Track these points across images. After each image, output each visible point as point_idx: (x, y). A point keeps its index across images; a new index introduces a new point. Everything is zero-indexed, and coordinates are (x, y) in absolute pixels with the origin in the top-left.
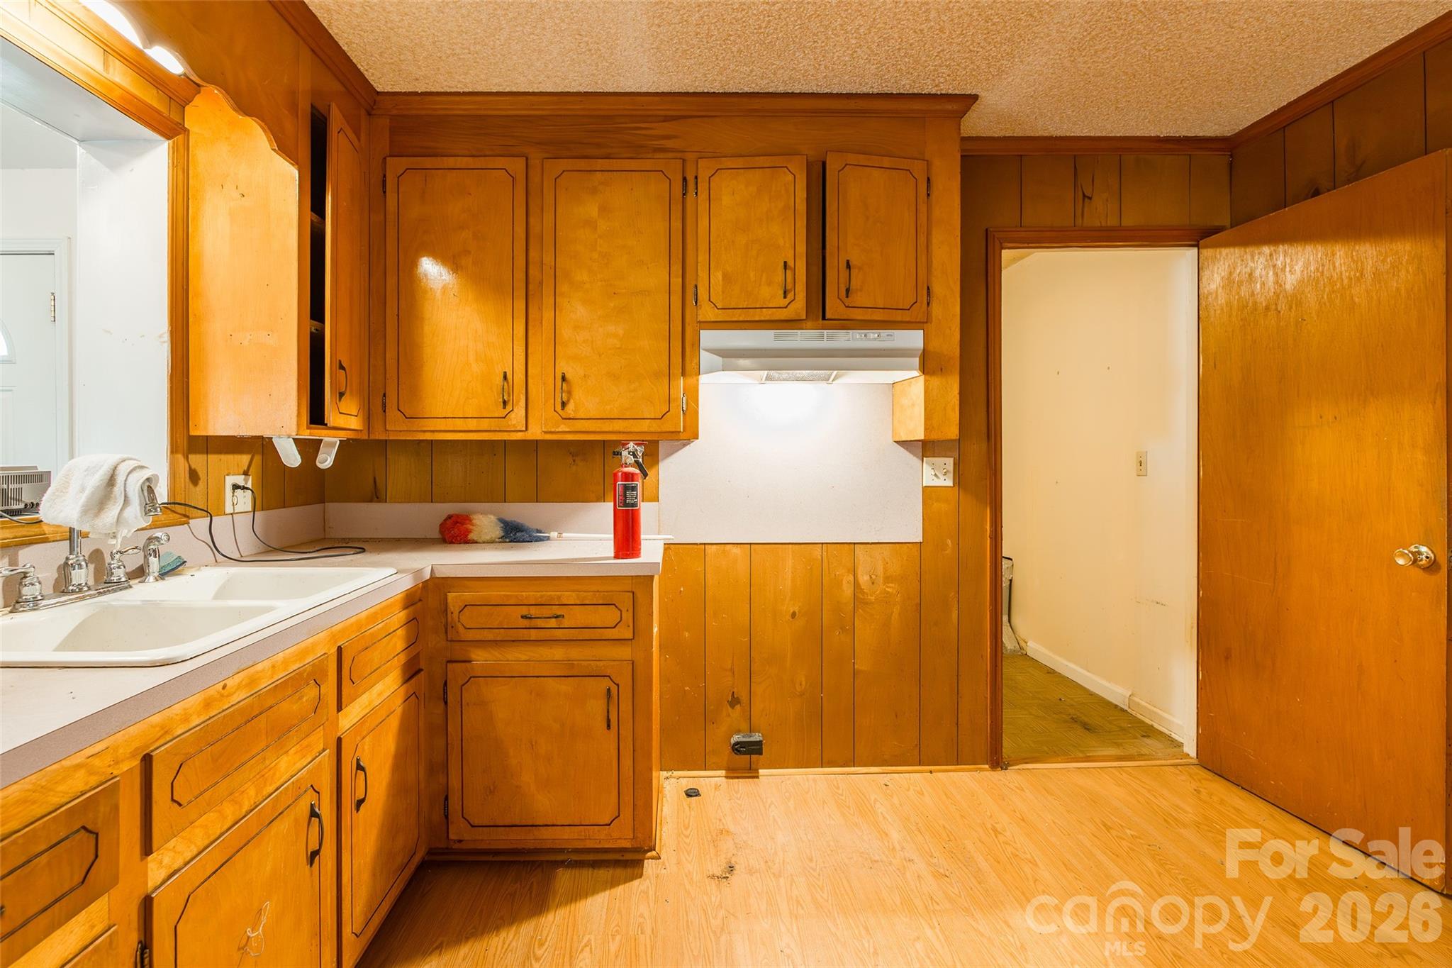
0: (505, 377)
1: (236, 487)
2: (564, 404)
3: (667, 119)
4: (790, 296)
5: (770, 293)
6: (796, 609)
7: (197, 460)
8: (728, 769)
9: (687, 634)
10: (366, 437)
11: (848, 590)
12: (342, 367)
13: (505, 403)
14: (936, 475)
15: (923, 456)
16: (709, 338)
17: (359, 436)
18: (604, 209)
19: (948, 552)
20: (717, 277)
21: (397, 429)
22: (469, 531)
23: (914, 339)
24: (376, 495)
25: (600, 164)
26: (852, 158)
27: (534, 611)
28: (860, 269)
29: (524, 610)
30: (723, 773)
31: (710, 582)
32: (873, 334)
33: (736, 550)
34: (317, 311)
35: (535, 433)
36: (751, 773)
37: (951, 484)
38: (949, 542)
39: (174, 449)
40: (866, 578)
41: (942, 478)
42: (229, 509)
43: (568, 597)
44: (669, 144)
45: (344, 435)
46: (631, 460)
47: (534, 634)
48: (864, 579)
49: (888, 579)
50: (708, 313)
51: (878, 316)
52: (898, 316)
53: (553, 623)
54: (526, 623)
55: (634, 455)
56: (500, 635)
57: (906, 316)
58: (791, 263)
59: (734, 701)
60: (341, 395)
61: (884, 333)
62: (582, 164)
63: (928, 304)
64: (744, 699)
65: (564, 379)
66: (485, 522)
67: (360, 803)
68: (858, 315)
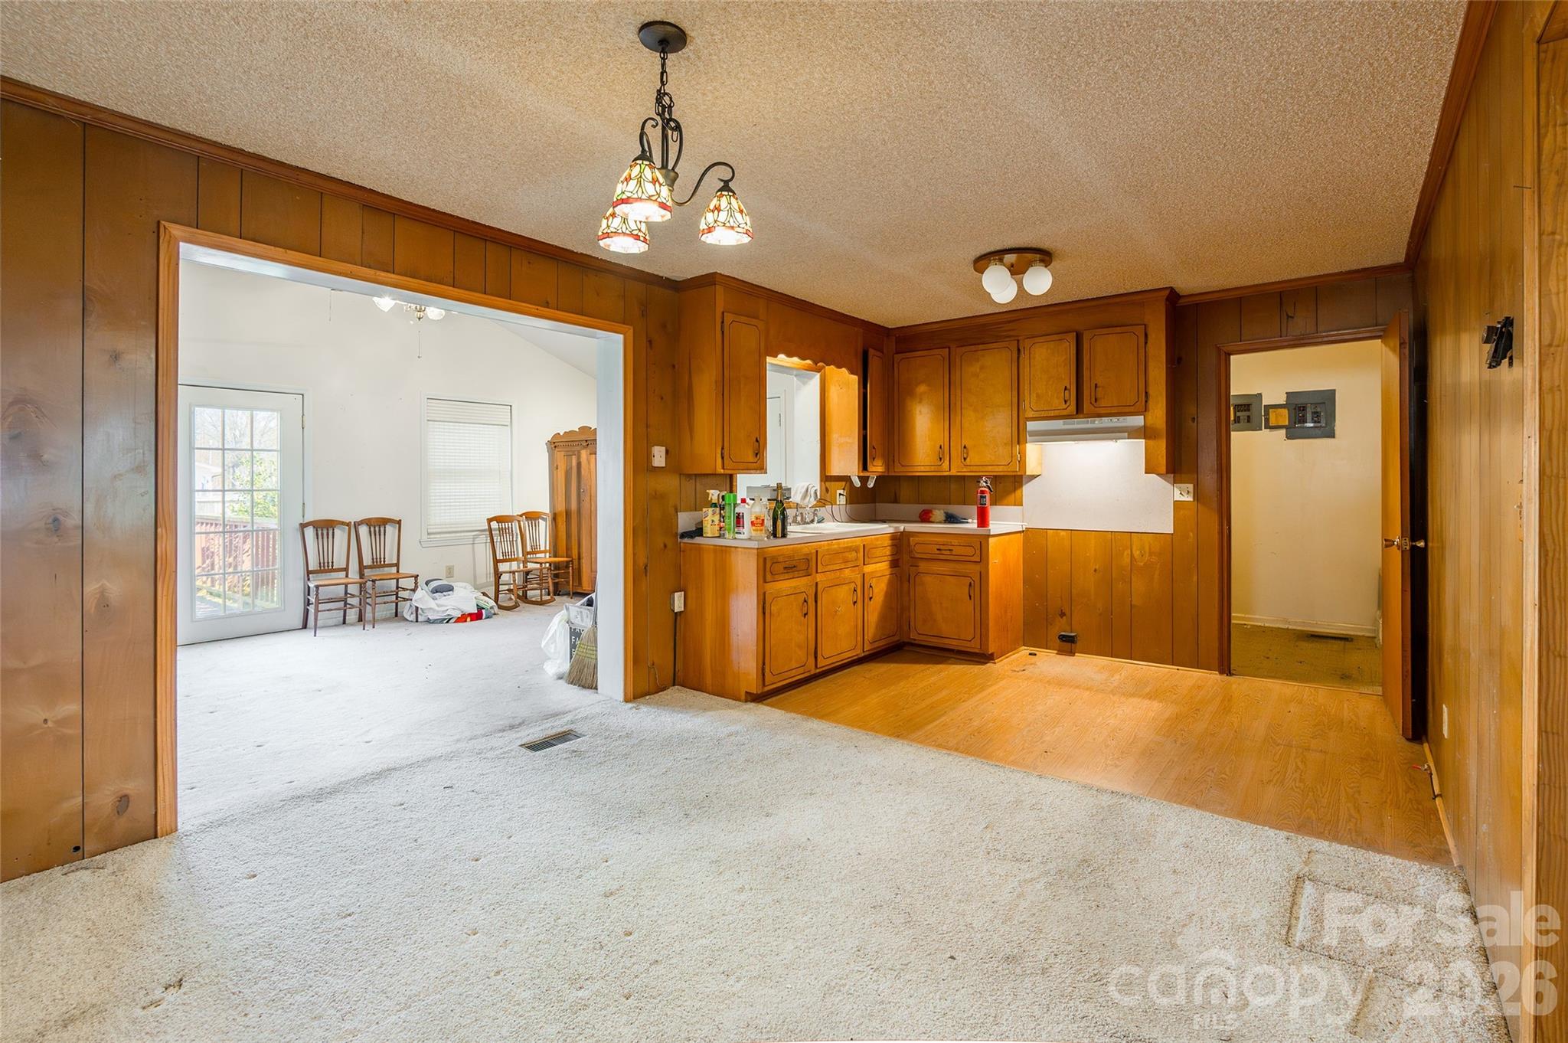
0: (941, 447)
1: (840, 494)
2: (965, 459)
3: (1010, 322)
4: (1068, 404)
5: (1057, 403)
6: (1097, 567)
7: (828, 484)
8: (1058, 651)
9: (1037, 576)
10: (886, 474)
11: (1127, 560)
12: (874, 448)
13: (941, 459)
14: (1181, 493)
15: (1174, 483)
16: (1031, 426)
17: (883, 474)
18: (982, 368)
19: (1191, 540)
20: (1034, 396)
21: (899, 471)
22: (930, 517)
23: (1138, 421)
24: (896, 501)
25: (981, 347)
26: (1098, 331)
27: (942, 547)
28: (1103, 387)
29: (938, 547)
30: (1056, 652)
31: (1049, 550)
32: (1115, 419)
33: (1063, 533)
34: (865, 427)
35: (954, 472)
36: (1071, 653)
37: (1192, 500)
38: (1191, 534)
39: (821, 481)
40: (1138, 552)
41: (1186, 496)
42: (838, 503)
43: (955, 542)
44: (1011, 333)
45: (878, 474)
46: (985, 484)
47: (941, 557)
48: (1137, 553)
49: (1151, 554)
50: (1031, 414)
51: (1114, 410)
52: (1127, 410)
53: (948, 552)
54: (938, 552)
55: (986, 482)
56: (929, 556)
57: (1132, 409)
58: (1068, 387)
59: (1063, 614)
60: (874, 459)
61: (1121, 418)
62: (973, 348)
63: (1146, 401)
64: (1068, 613)
65: (965, 447)
66: (939, 513)
67: (871, 598)
68: (1102, 411)
